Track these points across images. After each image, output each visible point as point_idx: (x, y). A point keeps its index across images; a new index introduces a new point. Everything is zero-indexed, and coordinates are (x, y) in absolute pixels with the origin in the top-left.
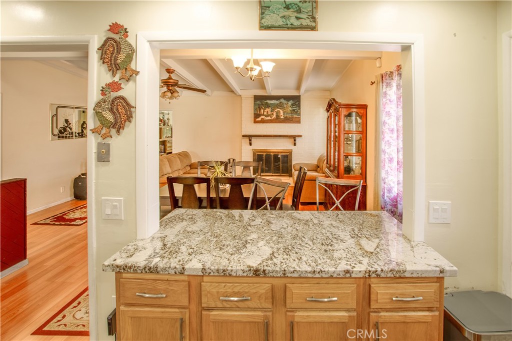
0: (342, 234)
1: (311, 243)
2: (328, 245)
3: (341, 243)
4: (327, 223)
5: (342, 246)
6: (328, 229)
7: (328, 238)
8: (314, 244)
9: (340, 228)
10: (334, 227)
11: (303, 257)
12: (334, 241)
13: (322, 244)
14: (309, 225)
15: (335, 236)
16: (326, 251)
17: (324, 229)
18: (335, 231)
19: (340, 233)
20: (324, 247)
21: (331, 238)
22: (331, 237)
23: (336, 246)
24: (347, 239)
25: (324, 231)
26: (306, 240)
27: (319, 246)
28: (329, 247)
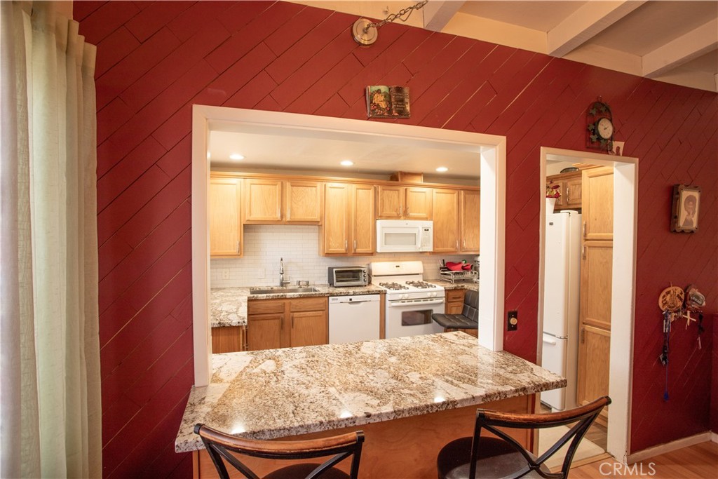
0: (296, 374)
1: (329, 361)
2: (312, 361)
3: (296, 364)
4: (314, 390)
5: (297, 362)
6: (312, 379)
7: (312, 368)
8: (326, 361)
9: (296, 382)
10: (304, 384)
11: (332, 350)
12: (304, 366)
13: (317, 361)
14: (340, 381)
15: (303, 371)
16: (313, 356)
17: (317, 379)
18: (303, 378)
19: (297, 375)
20: (316, 358)
21: (308, 368)
22: (309, 370)
23: (303, 361)
24: (291, 369)
25: (318, 376)
26: (335, 363)
27: (320, 360)
28: (310, 360)
